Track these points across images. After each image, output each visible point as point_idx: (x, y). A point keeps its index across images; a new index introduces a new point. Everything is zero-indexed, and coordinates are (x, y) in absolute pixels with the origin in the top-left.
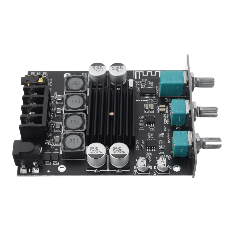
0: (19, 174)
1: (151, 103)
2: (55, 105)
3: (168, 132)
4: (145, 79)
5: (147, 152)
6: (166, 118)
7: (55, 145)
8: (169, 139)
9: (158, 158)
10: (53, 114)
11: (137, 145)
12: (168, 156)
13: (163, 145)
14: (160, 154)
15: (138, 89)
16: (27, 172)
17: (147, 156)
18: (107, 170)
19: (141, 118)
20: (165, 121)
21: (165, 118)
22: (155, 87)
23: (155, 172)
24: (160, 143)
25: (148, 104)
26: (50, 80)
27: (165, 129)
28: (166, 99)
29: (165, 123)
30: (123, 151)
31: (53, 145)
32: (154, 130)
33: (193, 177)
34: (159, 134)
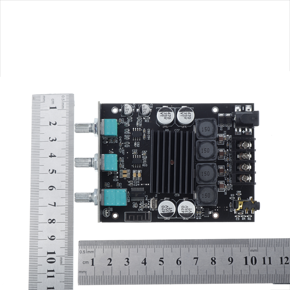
0: (252, 105)
1: (135, 182)
2: (226, 179)
3: (121, 148)
4: (141, 211)
5: (140, 127)
6: (121, 164)
7: (223, 135)
8: (121, 140)
9: (131, 121)
10: (227, 170)
11: (149, 134)
12: (122, 122)
13: (126, 134)
14: (129, 125)
15: (147, 198)
16: (245, 106)
17: (141, 123)
18: (175, 108)
19: (145, 164)
20: (123, 160)
21: (123, 164)
22: (130, 200)
23: (134, 106)
24: (128, 136)
25: (138, 181)
26: (232, 210)
27: (123, 152)
28: (121, 186)
29: (123, 158)
30: (162, 115)
31: (225, 135)
32: (133, 151)
33: (99, 102)
34: (129, 146)
